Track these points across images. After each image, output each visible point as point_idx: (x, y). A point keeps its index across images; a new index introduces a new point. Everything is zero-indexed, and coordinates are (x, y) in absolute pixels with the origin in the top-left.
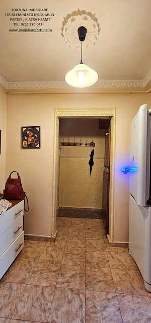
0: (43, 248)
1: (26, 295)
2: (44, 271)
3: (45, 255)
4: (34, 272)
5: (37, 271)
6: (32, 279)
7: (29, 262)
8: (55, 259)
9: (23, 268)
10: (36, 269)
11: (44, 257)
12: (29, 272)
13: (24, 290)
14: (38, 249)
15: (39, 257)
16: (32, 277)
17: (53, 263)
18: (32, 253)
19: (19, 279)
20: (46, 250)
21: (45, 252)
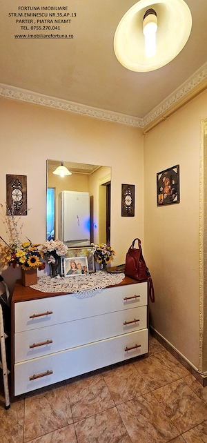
0: (176, 377)
1: (104, 418)
2: (147, 415)
3: (170, 391)
4: (135, 400)
5: (139, 402)
6: (126, 406)
7: (142, 380)
8: (178, 413)
9: (130, 381)
10: (140, 399)
11: (166, 393)
12: (130, 393)
13: (108, 409)
14: (168, 374)
15: (160, 386)
16: (128, 403)
17: (169, 417)
18: (156, 372)
19: (115, 390)
20: (178, 387)
21: (174, 388)
